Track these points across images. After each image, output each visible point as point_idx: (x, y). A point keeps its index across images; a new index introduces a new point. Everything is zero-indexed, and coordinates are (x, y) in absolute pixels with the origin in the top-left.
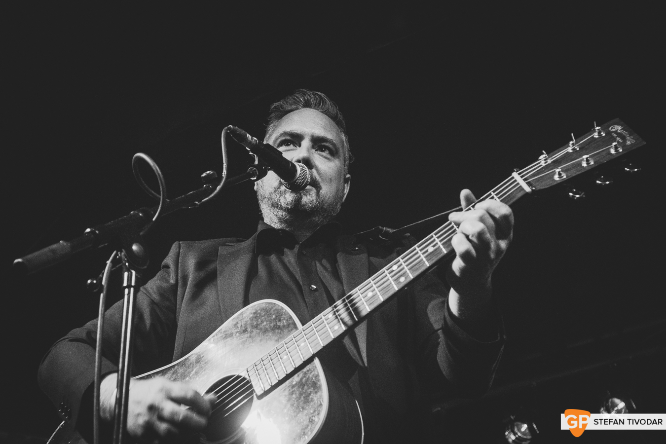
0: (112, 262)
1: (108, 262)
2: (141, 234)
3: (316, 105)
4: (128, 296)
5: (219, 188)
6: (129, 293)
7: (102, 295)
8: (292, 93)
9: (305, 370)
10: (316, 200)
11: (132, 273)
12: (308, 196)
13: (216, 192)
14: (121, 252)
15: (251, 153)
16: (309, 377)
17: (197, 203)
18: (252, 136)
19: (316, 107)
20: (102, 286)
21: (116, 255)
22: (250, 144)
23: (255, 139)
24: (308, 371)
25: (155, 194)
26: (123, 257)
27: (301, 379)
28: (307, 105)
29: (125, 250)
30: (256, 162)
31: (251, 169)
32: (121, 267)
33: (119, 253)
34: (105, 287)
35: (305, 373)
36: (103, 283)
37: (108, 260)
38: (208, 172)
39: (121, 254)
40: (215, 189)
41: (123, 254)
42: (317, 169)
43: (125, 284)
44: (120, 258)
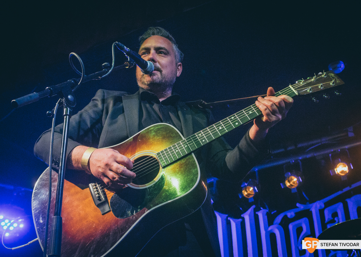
0: (58, 103)
1: (57, 104)
2: (73, 91)
3: (157, 33)
4: (66, 119)
5: (110, 71)
6: (66, 118)
7: (53, 118)
8: (146, 30)
9: (187, 158)
10: (161, 77)
11: (68, 109)
12: (156, 76)
13: (109, 72)
14: (63, 99)
15: (126, 56)
16: (190, 161)
17: (100, 77)
18: (127, 47)
19: (158, 34)
20: (54, 114)
21: (61, 100)
22: (126, 51)
23: (128, 49)
24: (189, 158)
25: (80, 72)
26: (64, 101)
27: (186, 162)
28: (153, 34)
29: (64, 98)
30: (129, 60)
31: (126, 63)
32: (63, 106)
33: (62, 99)
34: (55, 115)
35: (187, 159)
36: (54, 113)
37: (57, 102)
38: (105, 63)
39: (63, 100)
40: (109, 71)
41: (64, 99)
42: (159, 63)
43: (64, 114)
44: (62, 102)
